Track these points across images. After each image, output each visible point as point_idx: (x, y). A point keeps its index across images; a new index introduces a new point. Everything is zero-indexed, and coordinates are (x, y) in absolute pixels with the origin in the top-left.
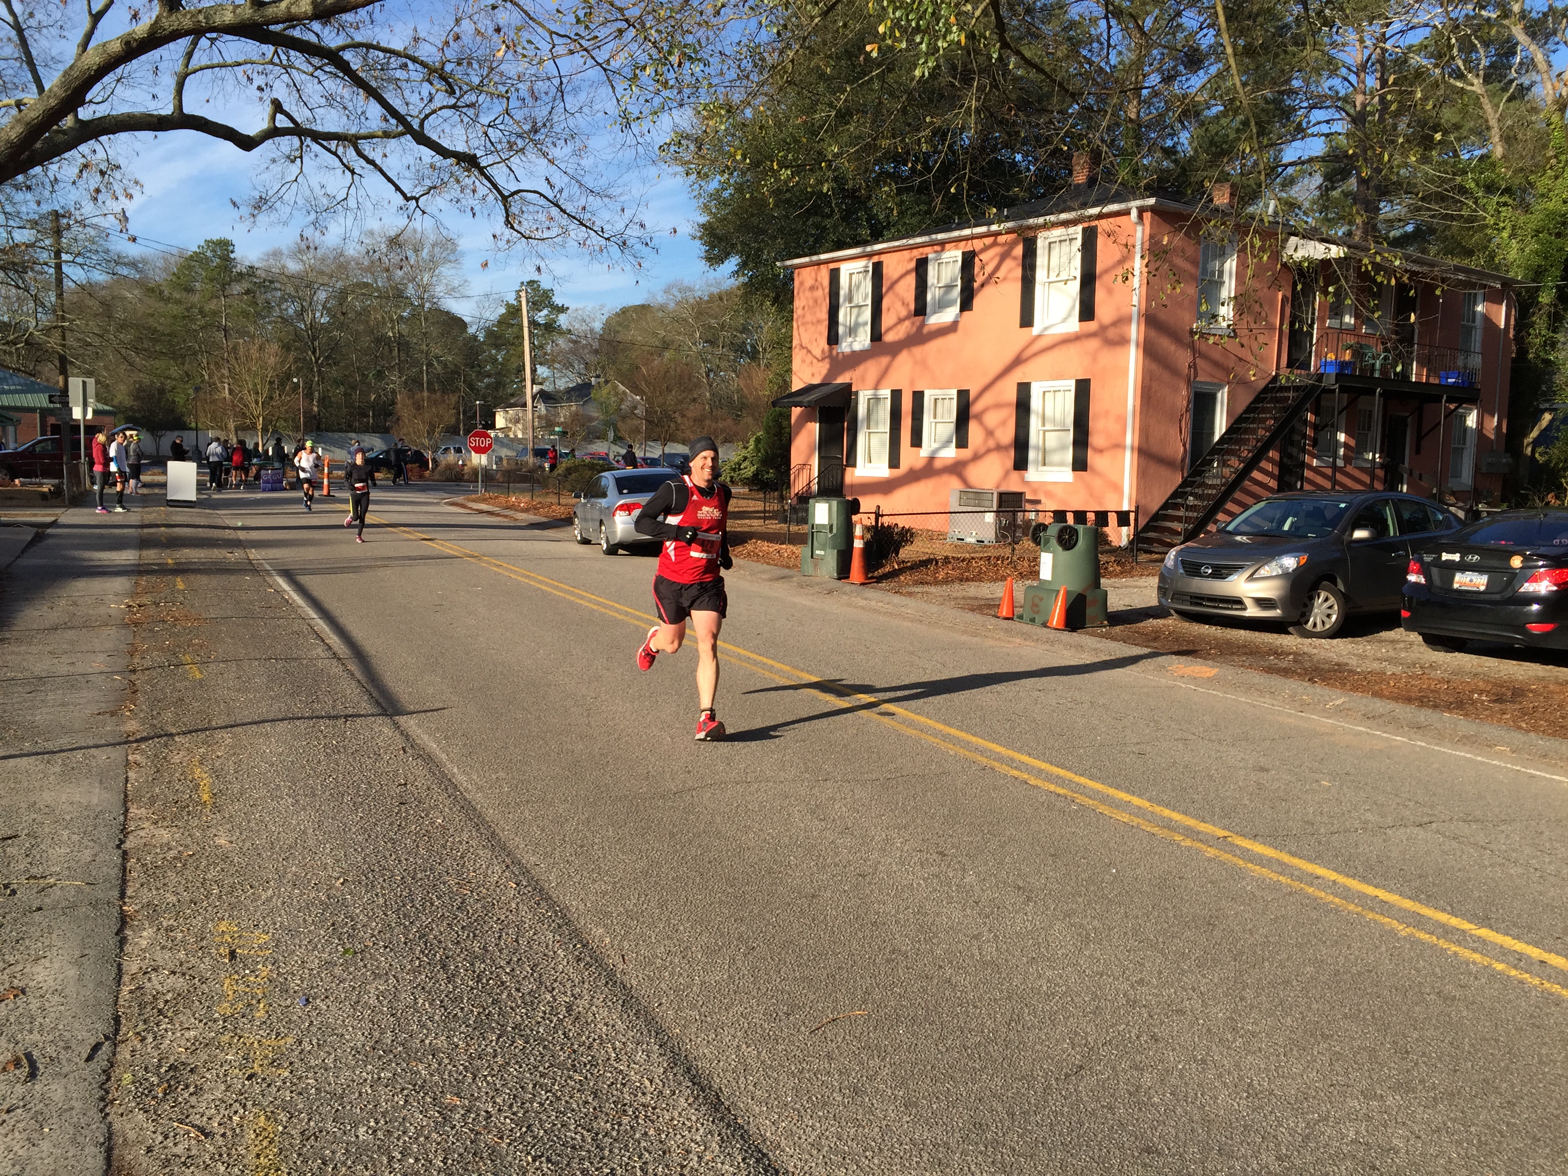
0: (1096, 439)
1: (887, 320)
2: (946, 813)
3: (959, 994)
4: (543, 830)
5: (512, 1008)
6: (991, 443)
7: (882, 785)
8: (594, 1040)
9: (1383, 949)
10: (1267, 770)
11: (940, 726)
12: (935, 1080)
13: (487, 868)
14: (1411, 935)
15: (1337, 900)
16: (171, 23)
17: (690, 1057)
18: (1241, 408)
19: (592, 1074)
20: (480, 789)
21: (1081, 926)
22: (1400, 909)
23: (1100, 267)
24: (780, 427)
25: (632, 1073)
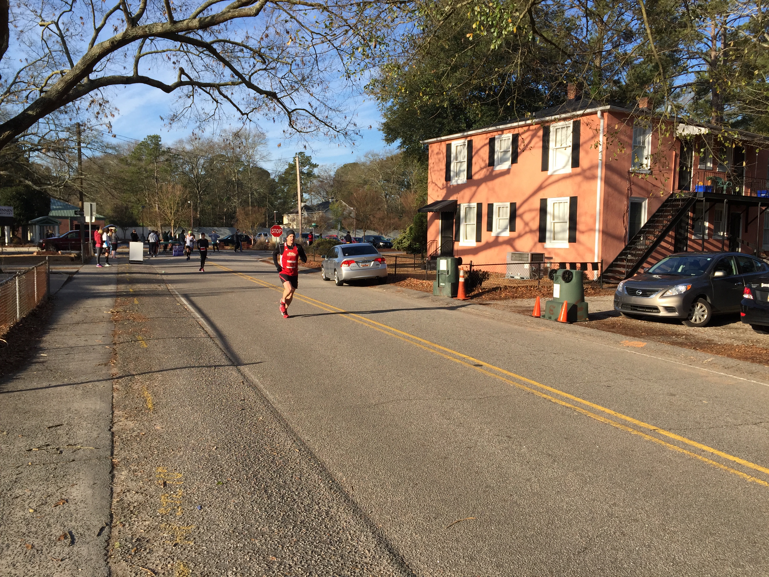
0: (580, 226)
1: (475, 169)
2: (510, 416)
3: (521, 509)
4: (311, 423)
5: (299, 513)
6: (527, 229)
7: (477, 402)
8: (340, 529)
9: (740, 489)
10: (674, 395)
11: (505, 372)
12: (511, 554)
13: (285, 442)
14: (754, 481)
15: (714, 463)
16: (133, 32)
17: (388, 539)
18: (654, 210)
19: (340, 547)
20: (280, 402)
21: (582, 475)
22: (748, 468)
23: (582, 140)
24: (422, 222)
25: (360, 547)
